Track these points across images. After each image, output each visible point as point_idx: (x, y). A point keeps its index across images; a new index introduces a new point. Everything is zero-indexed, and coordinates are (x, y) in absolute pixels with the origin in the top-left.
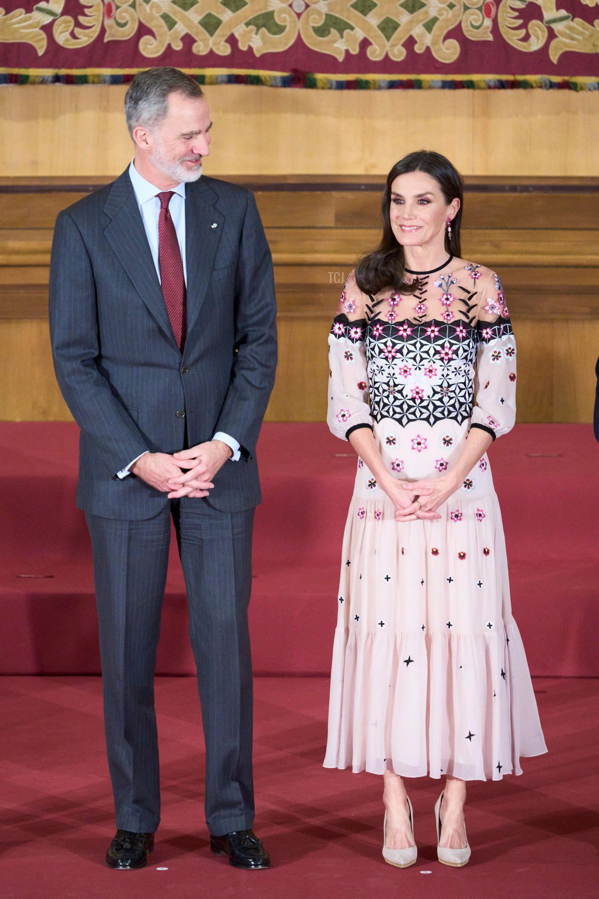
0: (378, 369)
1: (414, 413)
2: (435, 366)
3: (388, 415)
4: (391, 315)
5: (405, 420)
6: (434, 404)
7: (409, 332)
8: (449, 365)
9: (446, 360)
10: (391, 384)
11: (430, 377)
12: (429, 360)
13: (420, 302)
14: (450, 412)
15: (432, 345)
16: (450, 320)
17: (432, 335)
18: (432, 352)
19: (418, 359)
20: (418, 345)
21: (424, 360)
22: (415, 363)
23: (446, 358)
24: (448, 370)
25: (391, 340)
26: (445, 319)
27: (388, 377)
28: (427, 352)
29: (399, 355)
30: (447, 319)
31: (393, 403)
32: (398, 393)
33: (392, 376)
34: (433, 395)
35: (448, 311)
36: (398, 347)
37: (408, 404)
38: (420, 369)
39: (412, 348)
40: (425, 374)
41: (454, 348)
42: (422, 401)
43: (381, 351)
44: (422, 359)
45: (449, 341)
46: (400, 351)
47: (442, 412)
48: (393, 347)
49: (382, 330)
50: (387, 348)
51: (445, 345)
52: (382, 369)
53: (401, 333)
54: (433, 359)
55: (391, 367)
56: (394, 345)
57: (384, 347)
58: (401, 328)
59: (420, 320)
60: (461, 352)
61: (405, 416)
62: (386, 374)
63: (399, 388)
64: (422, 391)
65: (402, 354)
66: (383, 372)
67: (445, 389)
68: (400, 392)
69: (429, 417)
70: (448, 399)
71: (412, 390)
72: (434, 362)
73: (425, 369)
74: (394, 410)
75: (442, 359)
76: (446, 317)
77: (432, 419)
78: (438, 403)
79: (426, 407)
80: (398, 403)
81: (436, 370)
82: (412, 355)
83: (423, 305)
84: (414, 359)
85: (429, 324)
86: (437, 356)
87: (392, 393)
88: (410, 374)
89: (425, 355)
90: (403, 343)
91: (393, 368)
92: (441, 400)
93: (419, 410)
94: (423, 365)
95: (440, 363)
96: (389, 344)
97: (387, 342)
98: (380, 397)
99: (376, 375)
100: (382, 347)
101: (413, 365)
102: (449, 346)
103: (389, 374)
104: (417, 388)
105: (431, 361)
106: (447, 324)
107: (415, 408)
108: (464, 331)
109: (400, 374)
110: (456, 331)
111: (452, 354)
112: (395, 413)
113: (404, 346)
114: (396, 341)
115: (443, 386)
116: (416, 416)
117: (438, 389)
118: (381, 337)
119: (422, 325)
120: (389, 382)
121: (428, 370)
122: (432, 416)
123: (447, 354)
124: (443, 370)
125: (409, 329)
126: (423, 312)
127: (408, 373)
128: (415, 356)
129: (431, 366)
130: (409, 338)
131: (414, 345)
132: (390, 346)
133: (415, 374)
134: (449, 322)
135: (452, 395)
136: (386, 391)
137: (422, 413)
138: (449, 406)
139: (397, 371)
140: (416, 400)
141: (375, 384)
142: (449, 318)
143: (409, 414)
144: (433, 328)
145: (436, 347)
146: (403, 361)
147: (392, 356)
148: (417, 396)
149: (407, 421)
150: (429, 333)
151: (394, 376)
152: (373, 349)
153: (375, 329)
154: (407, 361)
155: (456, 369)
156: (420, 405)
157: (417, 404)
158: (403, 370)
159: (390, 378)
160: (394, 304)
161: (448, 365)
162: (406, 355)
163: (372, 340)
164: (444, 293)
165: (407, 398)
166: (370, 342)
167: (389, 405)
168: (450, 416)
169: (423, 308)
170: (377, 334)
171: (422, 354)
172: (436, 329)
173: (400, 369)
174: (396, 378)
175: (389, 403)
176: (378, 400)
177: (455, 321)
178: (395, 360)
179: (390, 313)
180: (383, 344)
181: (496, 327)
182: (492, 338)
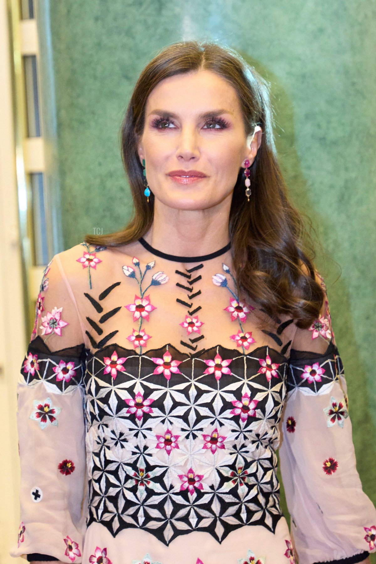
0: (113, 436)
1: (185, 519)
2: (222, 431)
3: (133, 522)
4: (139, 338)
5: (168, 533)
6: (221, 500)
7: (174, 369)
8: (248, 429)
9: (243, 420)
10: (141, 465)
11: (213, 452)
12: (212, 420)
13: (191, 314)
14: (250, 513)
15: (219, 392)
16: (247, 348)
17: (218, 374)
18: (218, 405)
19: (192, 417)
20: (193, 392)
21: (203, 421)
22: (185, 426)
23: (244, 415)
24: (245, 438)
25: (141, 384)
26: (239, 345)
27: (134, 453)
28: (209, 406)
29: (156, 412)
30: (242, 345)
31: (145, 500)
32: (155, 482)
33: (142, 451)
34: (221, 485)
35: (242, 332)
36: (155, 396)
37: (173, 502)
38: (195, 437)
39: (180, 398)
40: (205, 447)
41: (259, 397)
42: (200, 495)
43: (122, 404)
44: (200, 418)
45: (249, 386)
46: (159, 404)
47: (237, 515)
48: (145, 397)
49: (123, 365)
50: (134, 399)
51: (243, 392)
52: (122, 438)
53: (160, 370)
54: (218, 418)
55: (140, 435)
56: (148, 392)
57: (129, 397)
58: (159, 361)
59: (194, 345)
60: (270, 404)
61: (169, 525)
62: (130, 446)
63: (158, 472)
64: (200, 477)
65: (162, 409)
66: (123, 443)
67: (240, 472)
68: (159, 480)
69: (214, 524)
70: (246, 489)
71: (181, 477)
72: (221, 424)
73: (205, 436)
74: (146, 514)
75: (236, 419)
76: (240, 342)
77: (220, 530)
78: (229, 499)
79: (207, 507)
80: (155, 500)
81: (224, 438)
82: (180, 411)
83: (196, 318)
84: (185, 418)
85: (210, 354)
86: (228, 413)
87: (142, 484)
88: (177, 447)
89: (204, 411)
90: (165, 389)
91: (145, 437)
92: (234, 492)
93: (196, 512)
94: (201, 430)
95: (233, 425)
96: (139, 390)
97: (133, 387)
98: (118, 490)
99: (109, 448)
100: (125, 395)
101: (183, 430)
102: (249, 393)
103: (137, 447)
104: (191, 471)
105: (216, 422)
106: (244, 354)
107: (188, 508)
108: (274, 367)
109: (158, 447)
110: (261, 367)
111: (254, 409)
112: (148, 518)
113: (165, 394)
114: (152, 386)
115: (237, 466)
116: (190, 524)
117: (227, 472)
118: (120, 378)
119: (198, 355)
120: (136, 461)
121: (209, 439)
122: (218, 523)
123: (245, 409)
124: (237, 438)
125: (174, 364)
126: (198, 332)
127: (173, 444)
128: (187, 413)
129: (216, 430)
130: (176, 379)
131: (185, 392)
132: (139, 394)
133: (185, 446)
134: (247, 352)
135: (252, 480)
136: (132, 478)
137: (200, 518)
138: (248, 501)
139: (151, 442)
140: (189, 494)
141: (106, 465)
142: (246, 344)
143: (178, 520)
144: (218, 361)
145: (225, 395)
146: (163, 422)
147: (144, 413)
148: (191, 487)
149: (172, 533)
150: (211, 370)
151: (147, 452)
152: (105, 400)
153: (108, 362)
154: (171, 423)
155: (258, 435)
156: (196, 504)
157: (191, 502)
158: (162, 440)
159: (138, 455)
160: (141, 316)
161: (245, 430)
162: (170, 412)
163: (102, 383)
164: (233, 297)
165: (171, 491)
166: (98, 388)
167: (136, 504)
168: (252, 520)
169: (197, 324)
170: (114, 372)
171: (200, 409)
172: (225, 363)
173: (158, 437)
174: (150, 455)
175: (137, 502)
176: (113, 494)
177: (258, 349)
178: (150, 420)
179: (136, 334)
180: (126, 392)
181: (329, 361)
182: (324, 381)
